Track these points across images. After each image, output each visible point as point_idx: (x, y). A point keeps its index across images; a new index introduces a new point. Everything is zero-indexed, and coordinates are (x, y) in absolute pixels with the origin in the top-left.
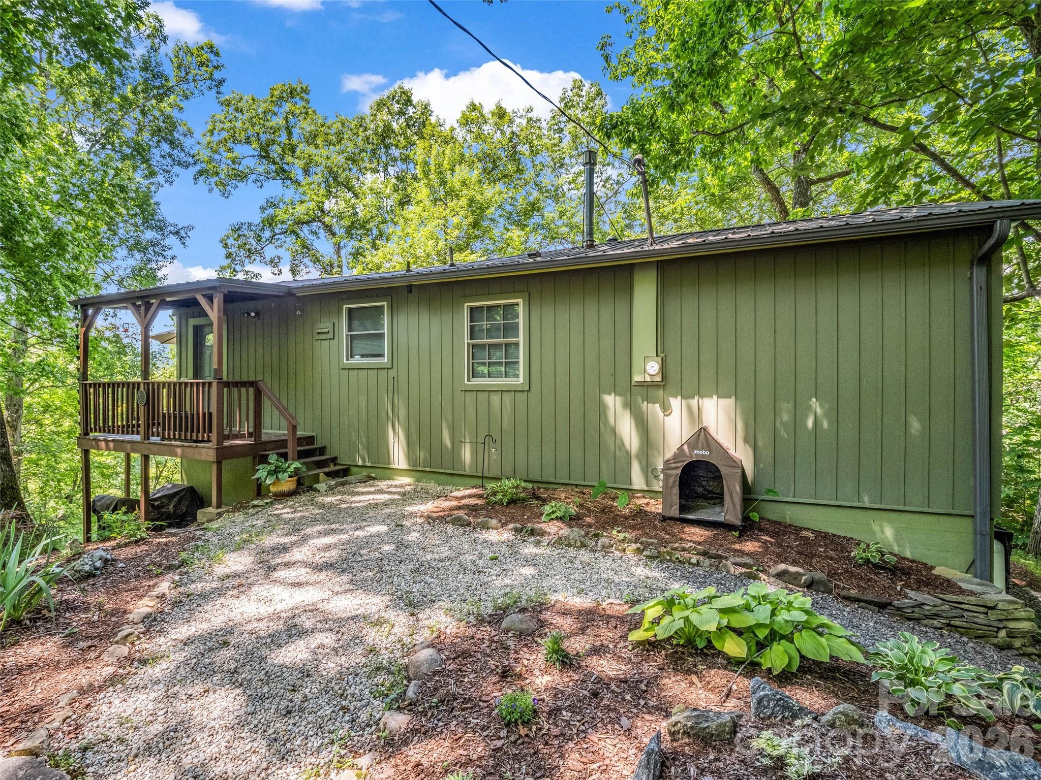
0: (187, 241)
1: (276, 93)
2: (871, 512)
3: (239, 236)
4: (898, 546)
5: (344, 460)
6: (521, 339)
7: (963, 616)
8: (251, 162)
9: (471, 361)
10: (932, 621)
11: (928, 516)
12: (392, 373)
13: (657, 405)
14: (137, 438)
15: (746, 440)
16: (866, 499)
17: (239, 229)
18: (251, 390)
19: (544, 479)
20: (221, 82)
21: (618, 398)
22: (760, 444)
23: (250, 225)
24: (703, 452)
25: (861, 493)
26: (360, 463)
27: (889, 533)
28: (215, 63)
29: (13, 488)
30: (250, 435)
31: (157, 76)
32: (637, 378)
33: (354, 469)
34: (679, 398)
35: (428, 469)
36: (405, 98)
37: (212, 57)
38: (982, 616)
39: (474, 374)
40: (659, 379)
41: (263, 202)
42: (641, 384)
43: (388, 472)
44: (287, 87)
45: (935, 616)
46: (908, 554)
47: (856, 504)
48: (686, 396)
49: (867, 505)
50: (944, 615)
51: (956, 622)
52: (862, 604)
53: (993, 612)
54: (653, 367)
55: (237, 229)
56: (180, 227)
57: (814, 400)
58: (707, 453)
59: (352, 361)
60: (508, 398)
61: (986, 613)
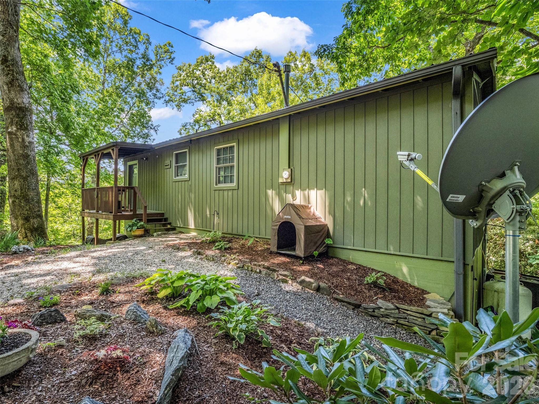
0: (158, 132)
1: (199, 61)
2: (394, 257)
3: (186, 129)
4: (411, 279)
5: (174, 225)
6: (235, 164)
7: (406, 318)
8: (189, 94)
9: (218, 176)
10: (387, 319)
11: (428, 261)
12: (190, 182)
13: (290, 195)
14: (95, 211)
15: (330, 213)
16: (392, 248)
17: (185, 125)
18: (132, 191)
19: (238, 234)
20: (173, 59)
21: (273, 192)
22: (337, 215)
23: (190, 123)
24: (288, 217)
25: (389, 245)
26: (179, 226)
27: (405, 270)
28: (171, 51)
29: (42, 228)
30: (131, 211)
31: (148, 60)
32: (281, 180)
33: (177, 228)
34: (300, 190)
35: (201, 229)
36: (258, 54)
37: (170, 48)
38: (420, 320)
39: (219, 182)
40: (289, 180)
41: (193, 112)
42: (283, 183)
43: (188, 229)
44: (204, 57)
45: (387, 316)
46: (416, 284)
47: (386, 252)
48: (303, 190)
49: (392, 252)
50: (392, 316)
51: (402, 321)
52: (343, 304)
53: (429, 318)
54: (286, 174)
55: (184, 126)
56: (155, 126)
57: (364, 189)
58: (290, 217)
59: (177, 178)
60: (230, 193)
61: (424, 319)
